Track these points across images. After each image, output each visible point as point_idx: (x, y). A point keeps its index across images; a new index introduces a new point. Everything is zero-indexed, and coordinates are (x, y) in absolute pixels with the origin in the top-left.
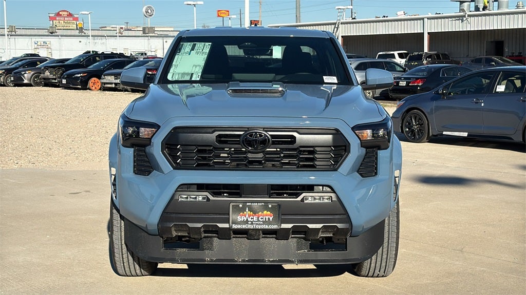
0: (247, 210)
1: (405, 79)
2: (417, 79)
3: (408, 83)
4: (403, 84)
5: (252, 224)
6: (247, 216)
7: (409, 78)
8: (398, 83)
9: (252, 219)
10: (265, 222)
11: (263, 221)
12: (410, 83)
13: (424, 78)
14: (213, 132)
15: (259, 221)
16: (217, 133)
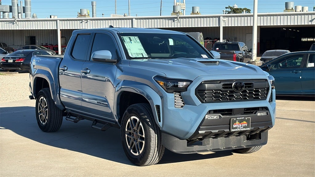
0: (237, 122)
1: (12, 58)
2: (20, 58)
3: (14, 61)
4: (11, 61)
5: (239, 128)
6: (237, 125)
7: (15, 58)
8: (7, 61)
9: (239, 126)
10: (244, 127)
11: (243, 127)
12: (15, 60)
13: (24, 58)
14: (220, 82)
15: (242, 127)
16: (222, 83)
